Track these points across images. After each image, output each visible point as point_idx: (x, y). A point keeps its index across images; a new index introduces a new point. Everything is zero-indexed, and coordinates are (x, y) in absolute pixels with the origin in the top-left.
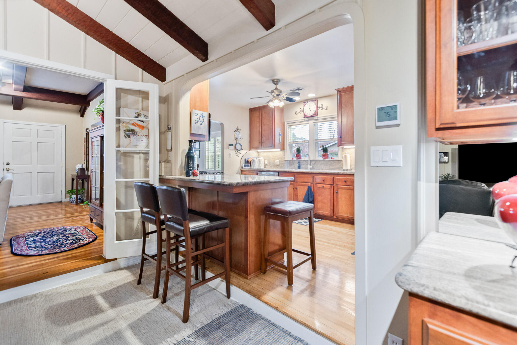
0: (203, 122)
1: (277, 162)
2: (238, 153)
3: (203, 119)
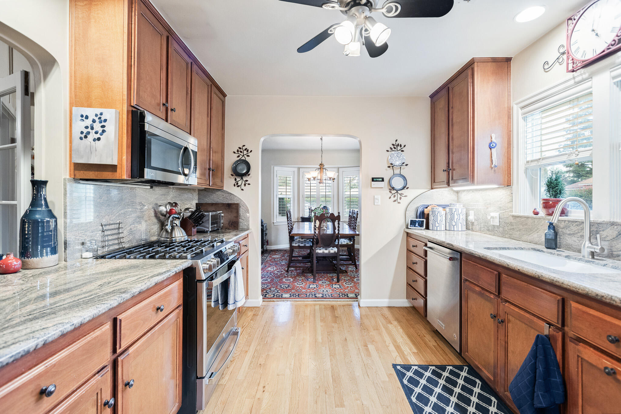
0: (101, 135)
1: (492, 217)
2: (399, 196)
3: (103, 126)
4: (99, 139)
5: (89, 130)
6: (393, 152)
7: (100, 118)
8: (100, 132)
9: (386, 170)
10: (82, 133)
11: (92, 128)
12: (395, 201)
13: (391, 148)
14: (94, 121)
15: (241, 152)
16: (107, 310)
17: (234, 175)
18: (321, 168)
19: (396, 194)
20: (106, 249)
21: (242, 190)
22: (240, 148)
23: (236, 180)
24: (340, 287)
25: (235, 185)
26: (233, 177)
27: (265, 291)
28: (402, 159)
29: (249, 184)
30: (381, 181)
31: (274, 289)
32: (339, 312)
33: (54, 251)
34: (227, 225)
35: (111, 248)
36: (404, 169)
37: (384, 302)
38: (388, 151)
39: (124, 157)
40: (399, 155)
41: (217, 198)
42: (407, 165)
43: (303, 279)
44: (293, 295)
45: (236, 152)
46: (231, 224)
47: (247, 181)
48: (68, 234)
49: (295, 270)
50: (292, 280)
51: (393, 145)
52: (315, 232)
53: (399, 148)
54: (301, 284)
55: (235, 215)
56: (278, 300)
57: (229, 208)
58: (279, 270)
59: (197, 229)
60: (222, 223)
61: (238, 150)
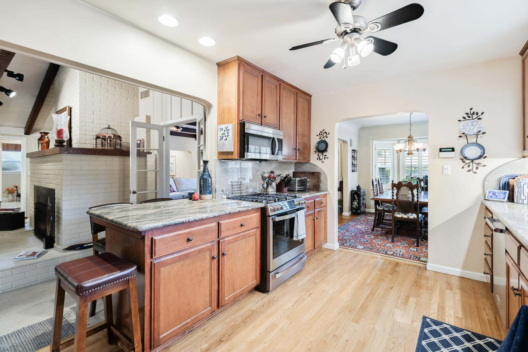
2: (475, 166)
3: (228, 133)
4: (226, 139)
5: (223, 135)
6: (467, 121)
7: (227, 129)
8: (227, 136)
9: (459, 140)
10: (221, 137)
11: (224, 135)
12: (469, 171)
13: (464, 118)
14: (225, 131)
15: (322, 135)
16: (213, 216)
17: (317, 152)
18: (409, 140)
19: (471, 164)
20: (234, 195)
21: (323, 162)
22: (321, 132)
23: (318, 155)
24: (417, 251)
25: (318, 159)
26: (316, 153)
27: (345, 241)
28: (478, 127)
29: (327, 158)
30: (451, 151)
31: (354, 241)
32: (400, 269)
33: (210, 193)
34: (312, 188)
35: (236, 195)
36: (481, 137)
37: (457, 271)
38: (460, 121)
39: (236, 147)
40: (475, 124)
41: (306, 168)
42: (483, 133)
43: (383, 239)
44: (366, 248)
45: (319, 135)
46: (315, 187)
47: (326, 155)
48: (216, 186)
49: (381, 231)
50: (373, 237)
51: (467, 114)
52: (393, 198)
53: (475, 116)
54: (378, 242)
55: (317, 180)
56: (352, 249)
57: (313, 175)
58: (366, 228)
59: (288, 188)
60: (308, 186)
61: (320, 133)
